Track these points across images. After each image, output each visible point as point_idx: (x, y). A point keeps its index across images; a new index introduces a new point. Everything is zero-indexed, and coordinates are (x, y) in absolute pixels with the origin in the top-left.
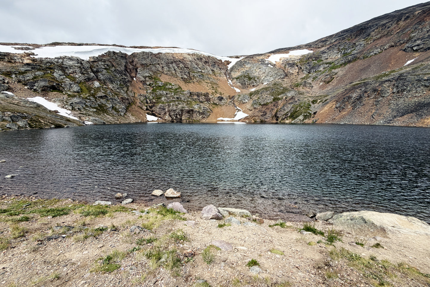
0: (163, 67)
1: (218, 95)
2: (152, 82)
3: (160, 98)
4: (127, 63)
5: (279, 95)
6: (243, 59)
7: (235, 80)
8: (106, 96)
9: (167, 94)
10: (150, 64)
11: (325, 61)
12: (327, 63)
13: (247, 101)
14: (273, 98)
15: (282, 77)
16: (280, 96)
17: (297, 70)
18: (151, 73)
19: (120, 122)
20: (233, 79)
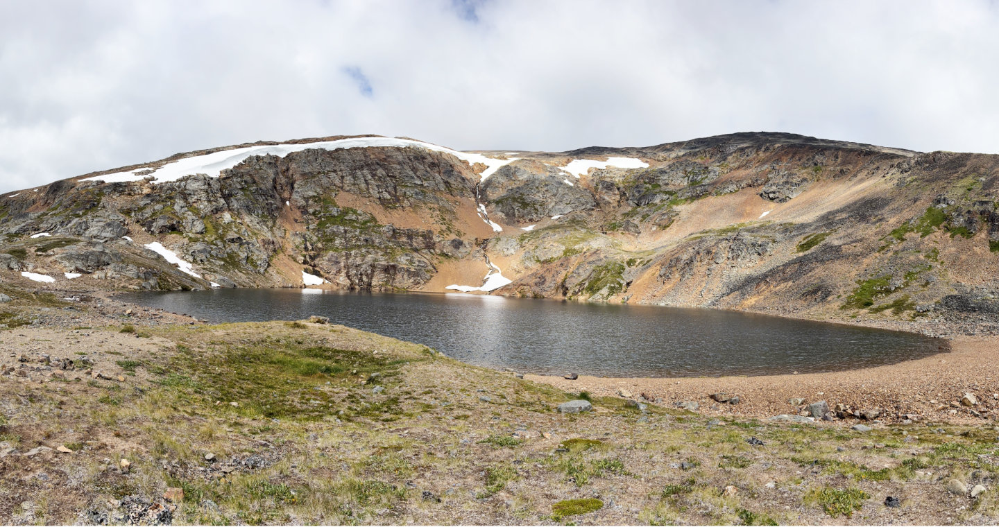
0: (343, 177)
1: (453, 237)
2: (318, 209)
3: (331, 240)
4: (277, 173)
5: (576, 243)
6: (513, 163)
7: (493, 205)
8: (239, 238)
9: (345, 231)
10: (319, 173)
11: (664, 188)
12: (666, 193)
13: (512, 251)
14: (564, 248)
15: (589, 206)
16: (577, 247)
17: (618, 197)
18: (318, 190)
19: (258, 286)
20: (489, 203)
